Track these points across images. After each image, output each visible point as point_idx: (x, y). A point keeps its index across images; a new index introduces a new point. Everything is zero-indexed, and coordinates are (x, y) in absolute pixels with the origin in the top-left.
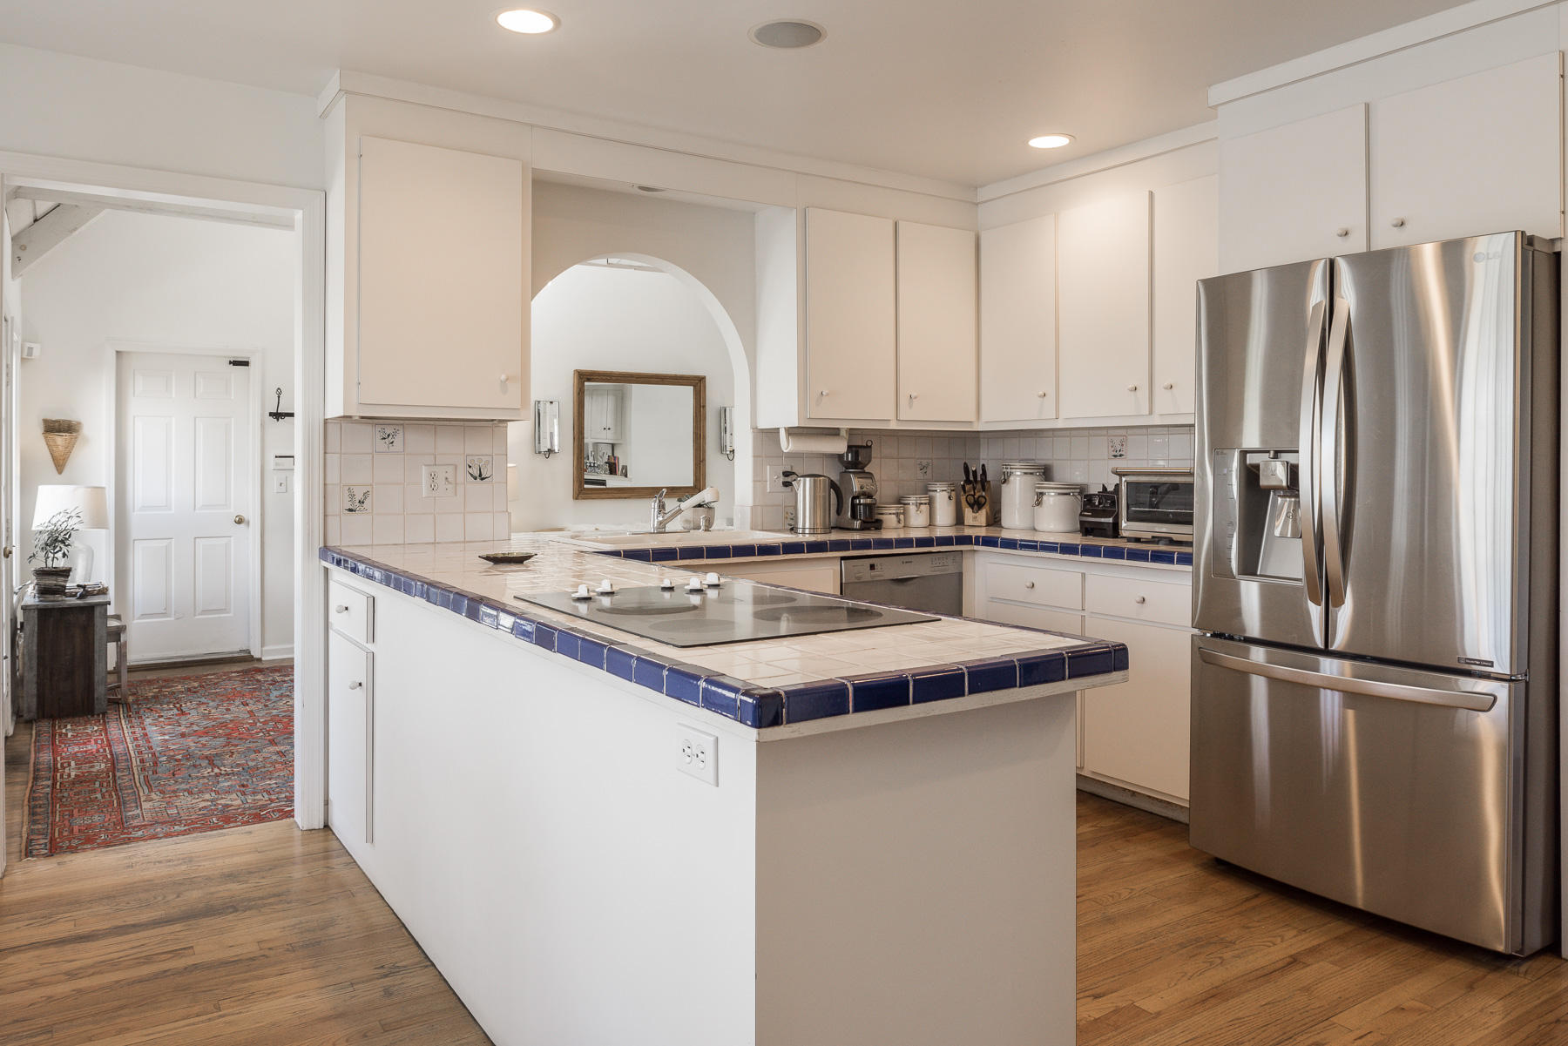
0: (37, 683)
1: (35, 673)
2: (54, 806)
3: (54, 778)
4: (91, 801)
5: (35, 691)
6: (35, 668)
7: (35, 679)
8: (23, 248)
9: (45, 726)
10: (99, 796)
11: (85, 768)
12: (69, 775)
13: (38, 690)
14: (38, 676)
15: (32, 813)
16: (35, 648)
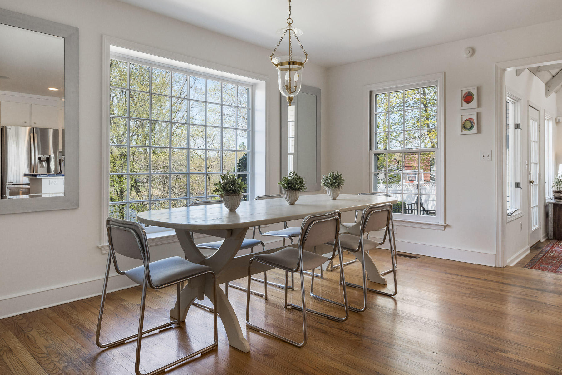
0: (553, 228)
1: (552, 224)
2: (539, 260)
3: (545, 254)
4: (552, 262)
5: (552, 230)
6: (552, 223)
7: (552, 226)
8: (549, 86)
9: (554, 241)
10: (555, 262)
11: (557, 254)
12: (550, 255)
13: (553, 230)
14: (553, 225)
15: (532, 260)
16: (552, 216)
